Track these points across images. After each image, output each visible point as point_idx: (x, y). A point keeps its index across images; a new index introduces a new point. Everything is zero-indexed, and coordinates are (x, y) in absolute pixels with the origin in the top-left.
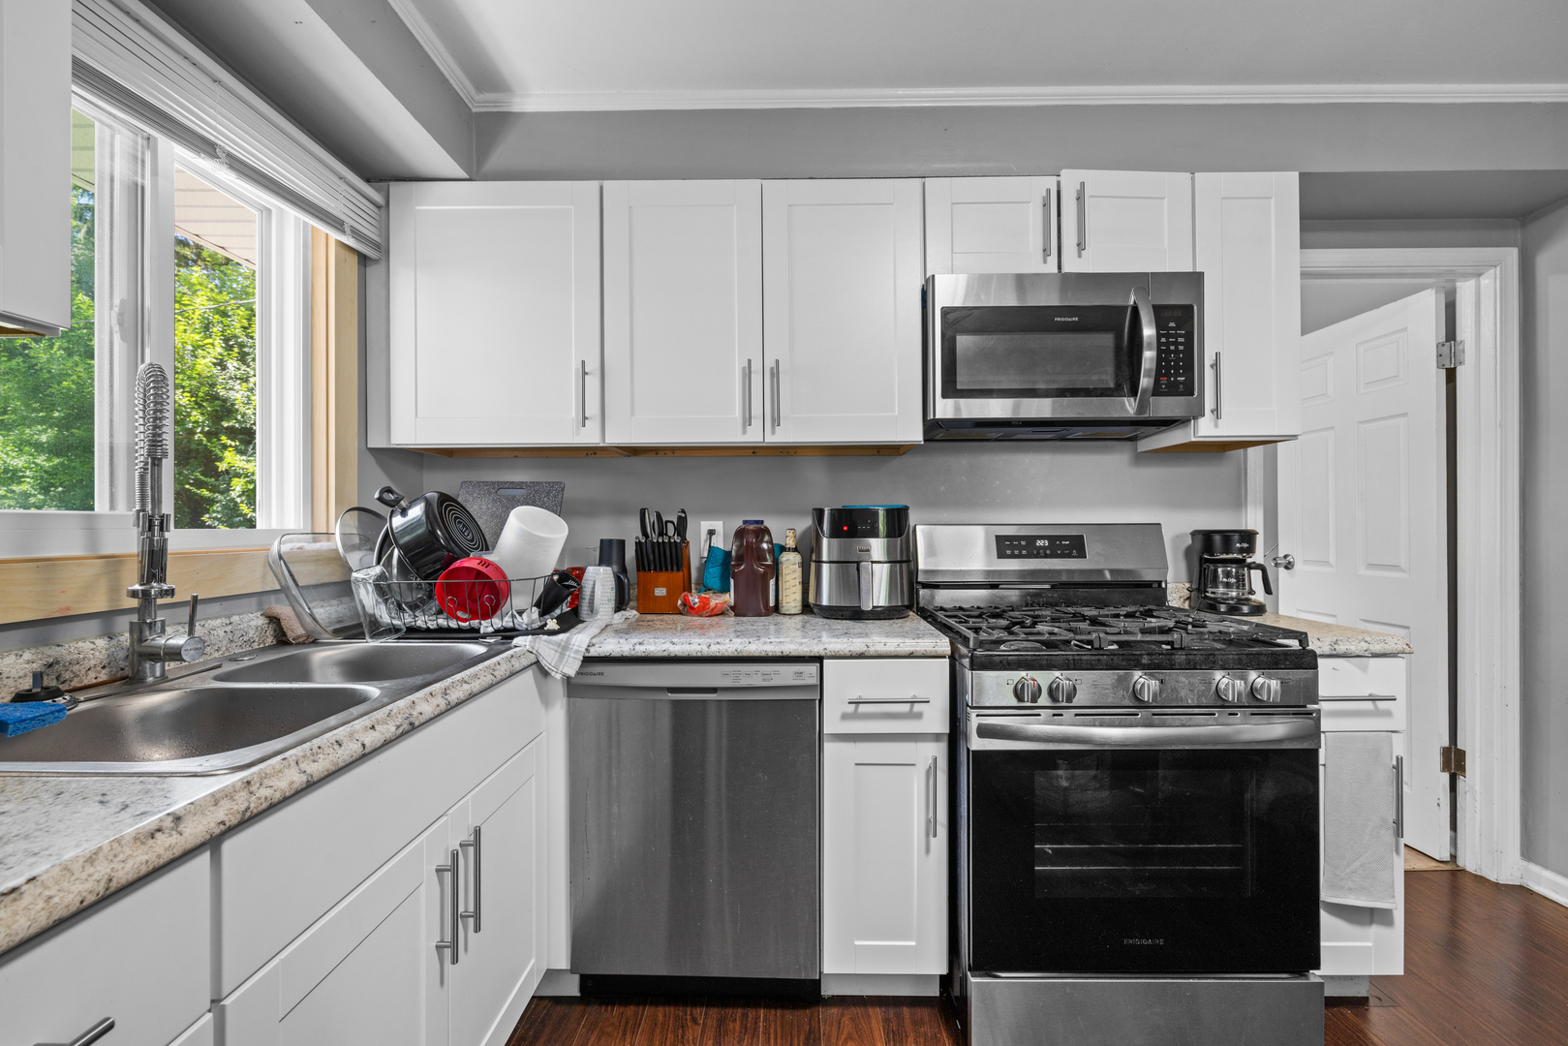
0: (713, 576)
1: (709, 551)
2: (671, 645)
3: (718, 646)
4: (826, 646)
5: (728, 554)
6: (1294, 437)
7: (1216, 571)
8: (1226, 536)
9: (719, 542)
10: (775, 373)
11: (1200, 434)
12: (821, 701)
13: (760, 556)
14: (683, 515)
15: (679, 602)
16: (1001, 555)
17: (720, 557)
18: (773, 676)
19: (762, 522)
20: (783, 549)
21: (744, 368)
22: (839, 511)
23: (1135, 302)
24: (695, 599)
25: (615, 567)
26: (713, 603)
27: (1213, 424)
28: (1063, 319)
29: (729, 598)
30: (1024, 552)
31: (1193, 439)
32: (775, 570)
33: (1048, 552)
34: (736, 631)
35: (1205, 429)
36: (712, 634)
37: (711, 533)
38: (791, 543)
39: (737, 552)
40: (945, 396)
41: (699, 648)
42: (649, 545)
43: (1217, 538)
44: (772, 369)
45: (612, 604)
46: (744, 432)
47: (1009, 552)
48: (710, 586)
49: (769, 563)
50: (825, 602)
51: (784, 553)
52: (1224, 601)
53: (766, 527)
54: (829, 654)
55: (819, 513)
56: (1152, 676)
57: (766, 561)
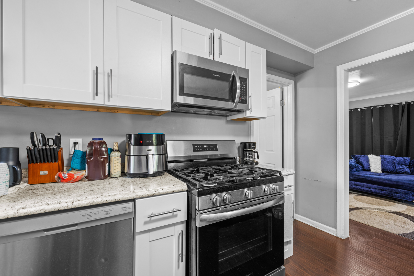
0: (76, 163)
1: (74, 152)
2: (47, 206)
3: (78, 202)
4: (137, 194)
5: (84, 153)
6: (265, 118)
7: (247, 154)
8: (250, 143)
9: (79, 148)
10: (110, 75)
11: (247, 116)
12: (134, 218)
13: (101, 153)
14: (59, 136)
15: (56, 177)
16: (194, 150)
17: (80, 155)
18: (110, 212)
19: (102, 139)
20: (112, 150)
21: (94, 71)
22: (138, 135)
23: (234, 74)
24: (65, 175)
25: (11, 163)
26: (76, 176)
27: (250, 113)
28: (215, 75)
29: (85, 173)
30: (201, 149)
31: (245, 117)
32: (109, 159)
33: (208, 149)
34: (89, 190)
35: (248, 114)
36: (75, 195)
37: (75, 144)
38: (116, 148)
39: (89, 152)
40: (180, 95)
41: (66, 205)
42: (36, 151)
43: (248, 144)
44: (108, 73)
45: (7, 184)
46: (94, 99)
47: (196, 150)
48: (74, 167)
49: (105, 156)
50: (132, 171)
51: (113, 152)
52: (249, 162)
53: (104, 141)
54: (138, 197)
55: (130, 136)
56: (250, 190)
57: (104, 155)
